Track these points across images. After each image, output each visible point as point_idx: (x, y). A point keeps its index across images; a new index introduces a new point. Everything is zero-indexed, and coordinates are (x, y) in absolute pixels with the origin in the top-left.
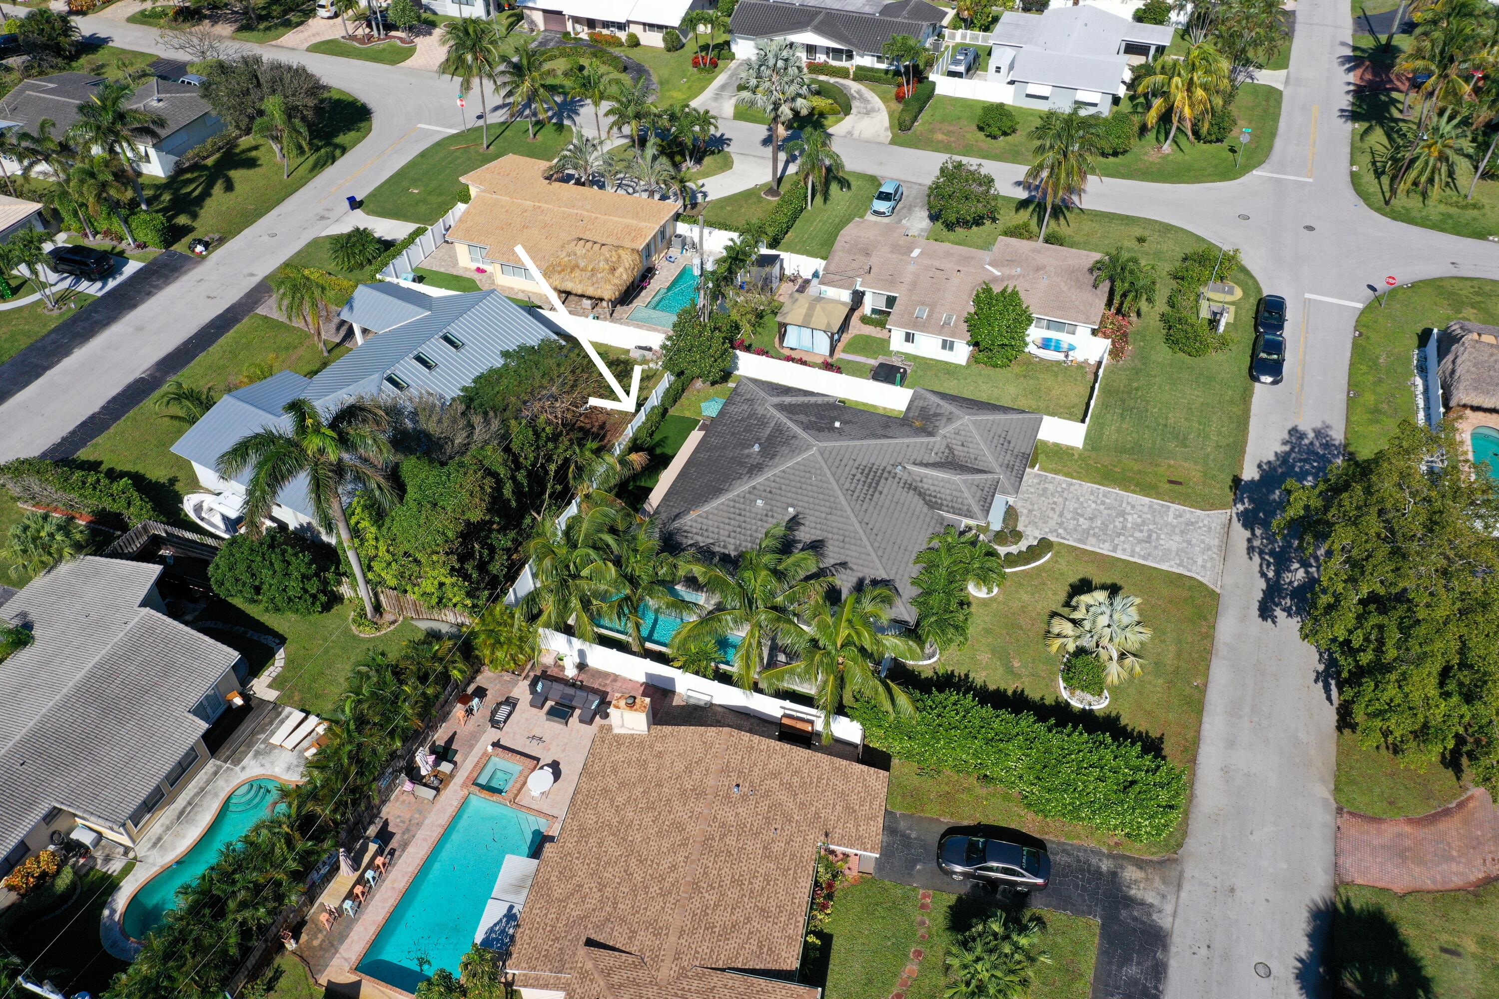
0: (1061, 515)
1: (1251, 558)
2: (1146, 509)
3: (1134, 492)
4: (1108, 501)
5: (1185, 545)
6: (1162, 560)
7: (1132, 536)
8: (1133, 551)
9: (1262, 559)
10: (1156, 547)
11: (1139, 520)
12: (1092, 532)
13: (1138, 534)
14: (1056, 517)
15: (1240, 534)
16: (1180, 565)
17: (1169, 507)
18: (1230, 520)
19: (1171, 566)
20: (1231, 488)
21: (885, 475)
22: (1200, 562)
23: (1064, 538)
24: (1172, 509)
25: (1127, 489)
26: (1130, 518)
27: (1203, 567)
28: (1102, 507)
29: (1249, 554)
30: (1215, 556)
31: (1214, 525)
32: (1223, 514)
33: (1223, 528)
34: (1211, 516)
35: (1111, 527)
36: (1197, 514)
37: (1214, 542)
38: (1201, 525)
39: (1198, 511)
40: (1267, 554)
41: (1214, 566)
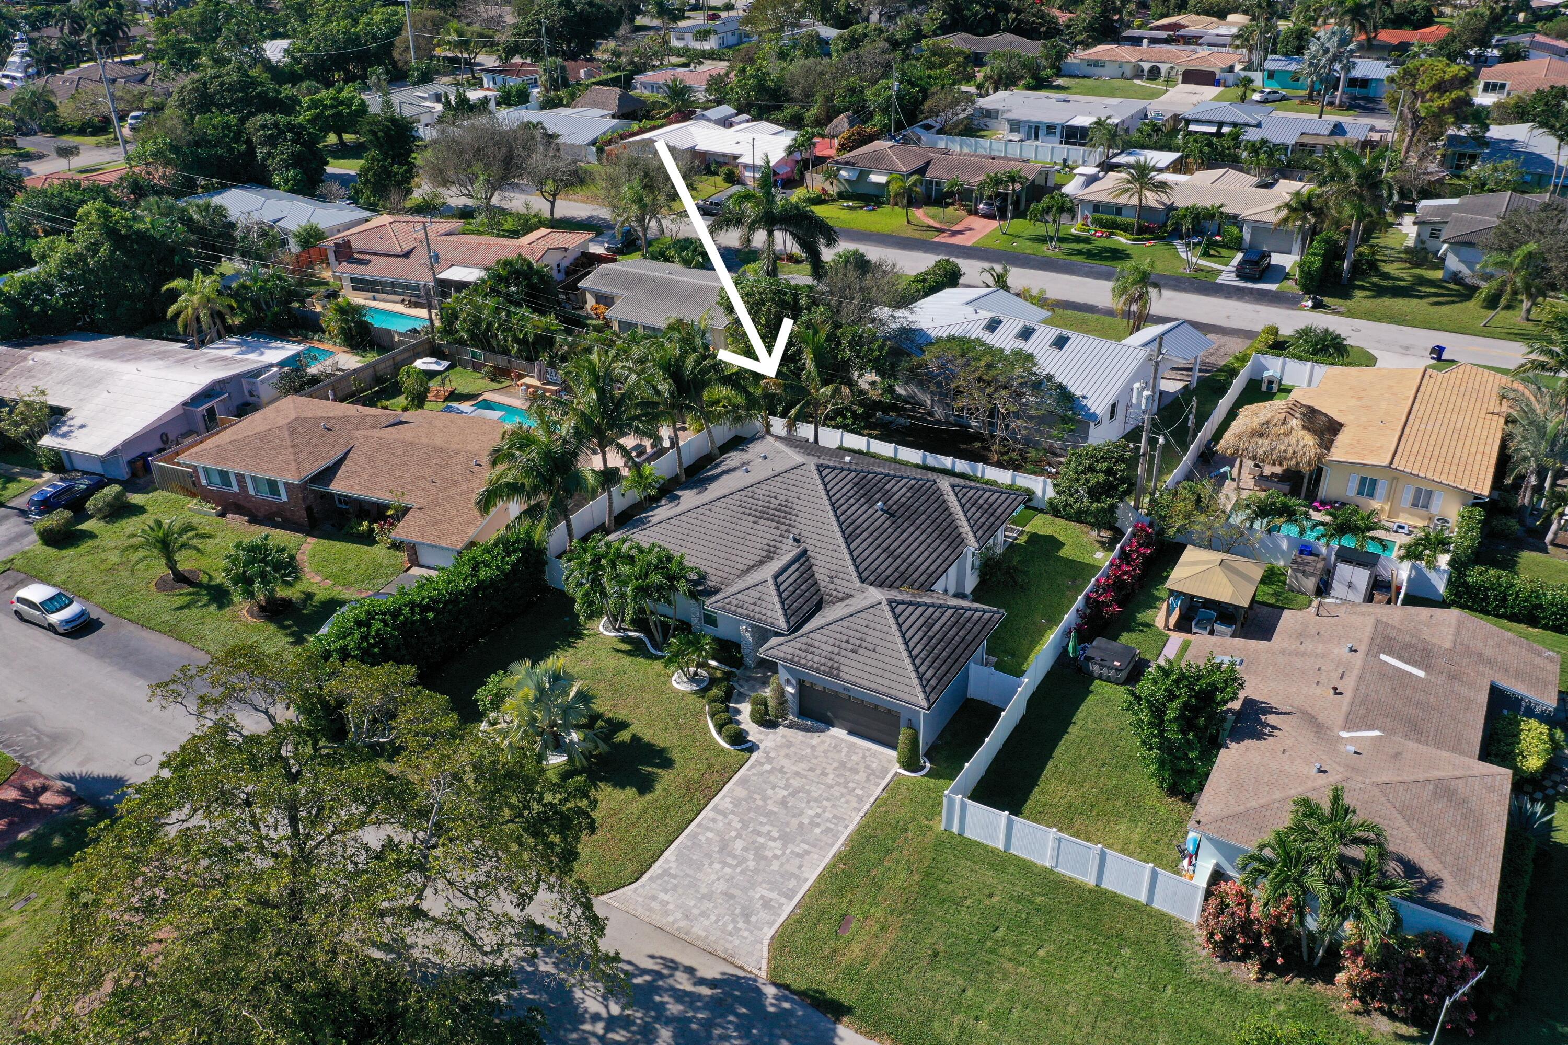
0: (797, 774)
1: (652, 957)
2: (792, 867)
3: (834, 864)
4: (817, 831)
5: (704, 890)
6: (679, 855)
7: (739, 836)
8: (708, 829)
9: (644, 972)
10: (708, 855)
11: (769, 854)
12: (757, 797)
13: (739, 845)
14: (795, 768)
15: (711, 970)
16: (666, 872)
17: (790, 898)
18: (741, 968)
19: (667, 861)
20: (816, 991)
21: (784, 527)
22: (663, 896)
23: (752, 766)
24: (783, 900)
25: (839, 858)
26: (778, 844)
27: (654, 898)
28: (806, 821)
29: (661, 958)
30: (671, 919)
31: (737, 943)
32: (759, 962)
33: (726, 951)
34: (758, 946)
35: (764, 820)
36: (765, 929)
37: (698, 930)
38: (741, 925)
39: (772, 931)
40: (654, 980)
41: (650, 909)
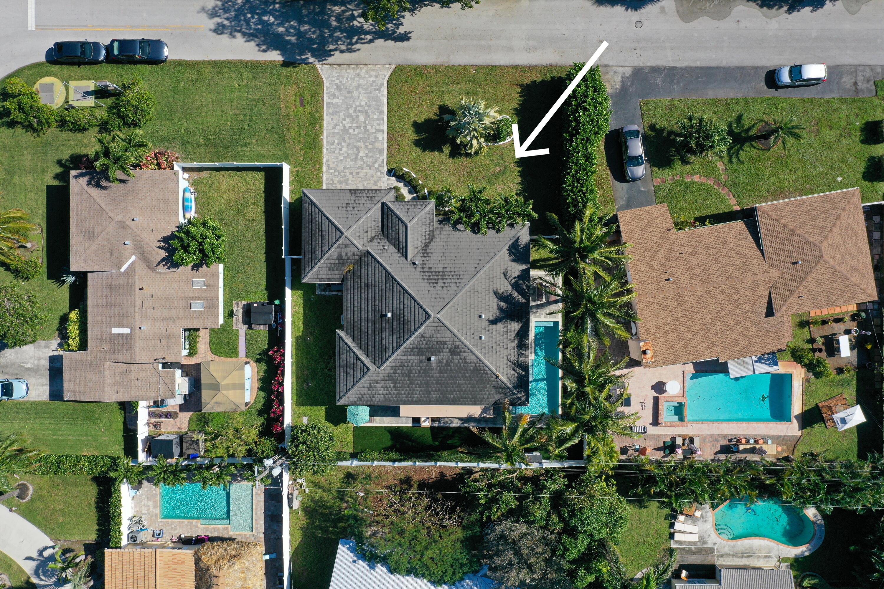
0: (362, 168)
1: (359, 50)
2: (335, 117)
3: (321, 127)
4: (336, 141)
5: (360, 89)
6: (380, 101)
7: (364, 122)
8: (378, 119)
9: (356, 43)
10: (369, 106)
11: (348, 120)
12: (370, 147)
13: (362, 118)
14: (365, 171)
15: (337, 57)
16: (380, 90)
17: (328, 103)
18: (326, 64)
19: (383, 95)
20: (296, 67)
21: (426, 269)
22: (373, 79)
23: (383, 162)
24: (329, 101)
25: (320, 132)
26: (347, 126)
27: (376, 76)
28: (343, 144)
29: (355, 51)
30: (364, 71)
31: (334, 74)
32: (322, 70)
33: (336, 68)
34: (326, 76)
35: (360, 136)
36: (328, 85)
37: (351, 72)
38: (337, 82)
39: (325, 84)
40: (351, 41)
41: (373, 70)
